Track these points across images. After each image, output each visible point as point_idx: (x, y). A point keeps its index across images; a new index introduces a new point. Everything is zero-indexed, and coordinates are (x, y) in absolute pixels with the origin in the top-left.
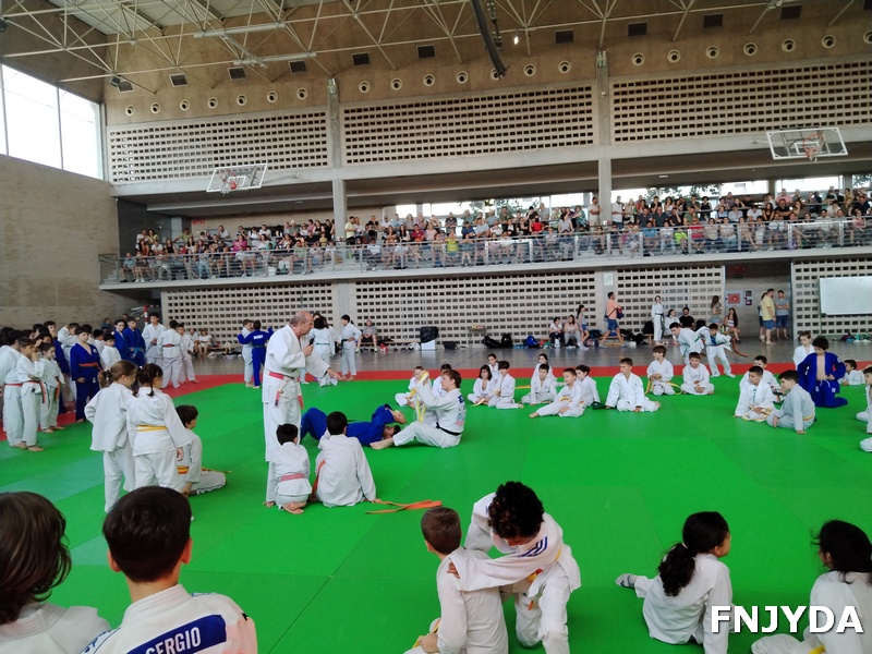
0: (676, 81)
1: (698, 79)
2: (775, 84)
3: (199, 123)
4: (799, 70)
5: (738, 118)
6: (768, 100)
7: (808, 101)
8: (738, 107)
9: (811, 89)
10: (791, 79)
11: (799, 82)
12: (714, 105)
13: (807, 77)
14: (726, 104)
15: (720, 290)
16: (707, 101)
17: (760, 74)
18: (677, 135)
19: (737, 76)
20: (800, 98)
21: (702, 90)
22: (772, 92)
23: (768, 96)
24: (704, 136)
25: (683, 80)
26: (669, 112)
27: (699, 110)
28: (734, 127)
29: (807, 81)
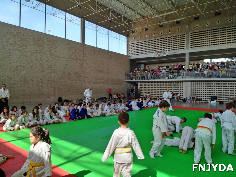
3: (150, 40)
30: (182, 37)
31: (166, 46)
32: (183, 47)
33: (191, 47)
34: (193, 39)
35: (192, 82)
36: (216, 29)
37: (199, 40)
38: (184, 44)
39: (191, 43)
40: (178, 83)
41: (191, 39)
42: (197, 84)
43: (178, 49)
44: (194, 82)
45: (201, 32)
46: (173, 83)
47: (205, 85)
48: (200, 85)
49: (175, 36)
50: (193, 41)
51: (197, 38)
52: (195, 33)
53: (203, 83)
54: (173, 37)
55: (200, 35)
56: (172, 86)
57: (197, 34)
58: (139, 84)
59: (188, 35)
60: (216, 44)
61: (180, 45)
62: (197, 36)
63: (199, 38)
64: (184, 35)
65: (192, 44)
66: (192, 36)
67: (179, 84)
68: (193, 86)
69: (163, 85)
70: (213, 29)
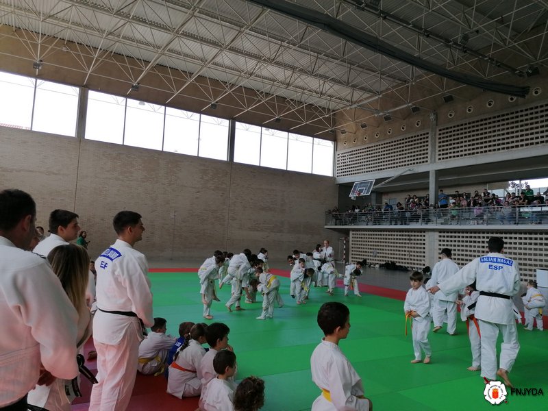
3: (371, 146)
30: (424, 138)
31: (396, 158)
32: (425, 160)
33: (440, 159)
34: (443, 142)
35: (440, 232)
36: (486, 119)
37: (454, 144)
38: (427, 153)
39: (440, 151)
40: (416, 234)
41: (440, 143)
42: (451, 237)
43: (417, 163)
44: (444, 232)
45: (458, 126)
46: (407, 233)
47: (465, 239)
48: (457, 239)
49: (412, 137)
50: (444, 146)
51: (451, 140)
52: (447, 128)
53: (461, 235)
54: (409, 138)
55: (456, 133)
56: (406, 239)
57: (451, 132)
58: (351, 233)
59: (435, 135)
60: (486, 151)
61: (420, 155)
62: (451, 136)
63: (454, 140)
64: (428, 133)
65: (441, 153)
66: (441, 136)
67: (418, 236)
68: (444, 241)
69: (390, 237)
70: (479, 119)
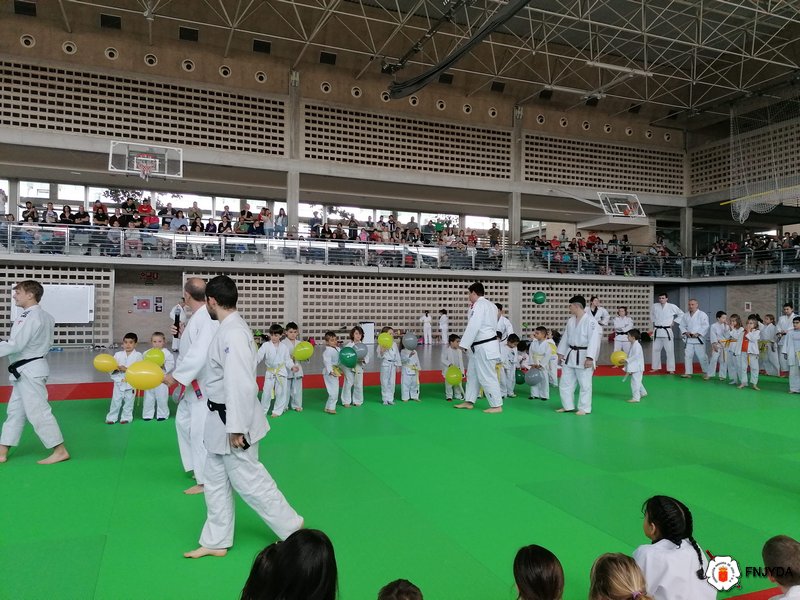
0: (70, 73)
1: (95, 76)
2: (174, 99)
4: (197, 91)
5: (135, 125)
6: (166, 113)
7: (204, 122)
8: (135, 113)
9: (208, 111)
10: (189, 97)
11: (197, 102)
12: (111, 106)
13: (204, 99)
14: (123, 108)
15: (107, 294)
16: (102, 101)
17: (159, 86)
18: (68, 129)
19: (135, 82)
20: (197, 117)
21: (98, 89)
22: (170, 106)
23: (166, 109)
24: (98, 136)
25: (78, 74)
26: (60, 104)
27: (94, 108)
28: (130, 132)
29: (203, 103)
